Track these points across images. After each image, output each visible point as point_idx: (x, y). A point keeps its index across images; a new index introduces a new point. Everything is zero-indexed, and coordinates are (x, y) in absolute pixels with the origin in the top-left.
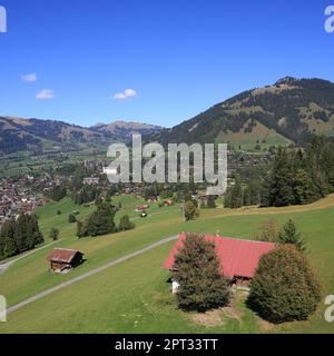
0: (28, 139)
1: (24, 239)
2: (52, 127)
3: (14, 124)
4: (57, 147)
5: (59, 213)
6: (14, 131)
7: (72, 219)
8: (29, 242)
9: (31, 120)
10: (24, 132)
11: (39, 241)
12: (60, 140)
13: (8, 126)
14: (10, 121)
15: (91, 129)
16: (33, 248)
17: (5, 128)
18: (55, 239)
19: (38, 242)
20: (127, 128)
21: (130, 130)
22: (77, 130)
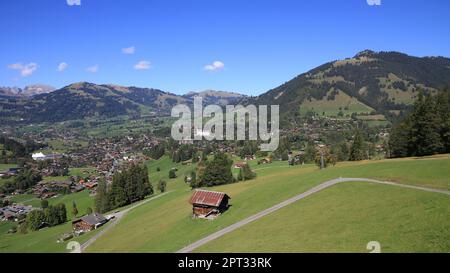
0: (128, 105)
1: (135, 189)
2: (149, 94)
3: (116, 91)
4: (154, 113)
5: (158, 170)
6: (116, 97)
7: (172, 175)
8: (140, 192)
9: (130, 88)
10: (124, 99)
11: (148, 192)
12: (156, 106)
13: (110, 93)
14: (112, 89)
15: (184, 96)
16: (143, 198)
17: (108, 94)
18: (163, 191)
19: (147, 194)
20: (217, 96)
21: (220, 98)
22: (172, 97)
